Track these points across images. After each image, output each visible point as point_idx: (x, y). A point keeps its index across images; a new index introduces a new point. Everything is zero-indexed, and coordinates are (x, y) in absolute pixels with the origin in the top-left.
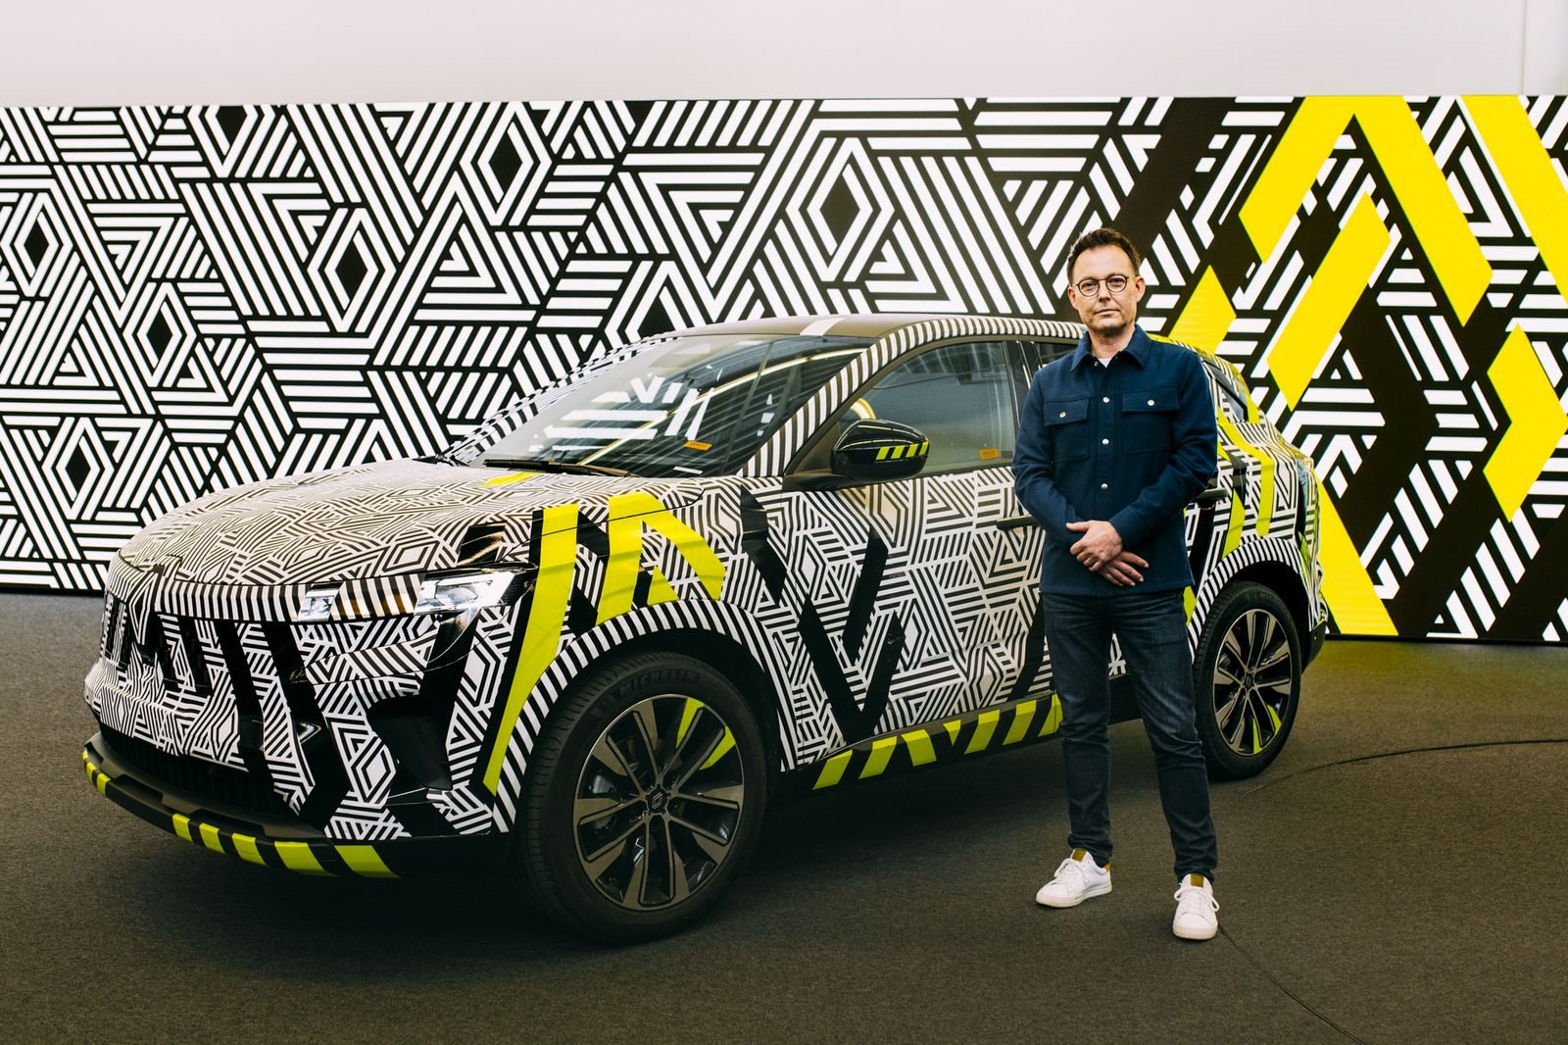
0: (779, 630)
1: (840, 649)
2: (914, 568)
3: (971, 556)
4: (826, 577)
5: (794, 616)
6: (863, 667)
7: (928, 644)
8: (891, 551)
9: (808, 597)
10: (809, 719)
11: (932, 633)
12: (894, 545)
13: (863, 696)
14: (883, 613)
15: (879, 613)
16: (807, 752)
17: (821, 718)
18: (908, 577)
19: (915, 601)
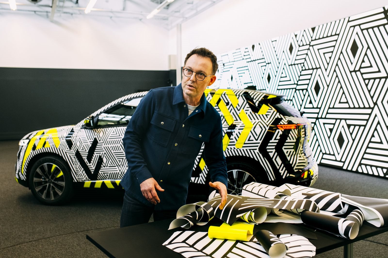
0: (71, 155)
1: (86, 160)
2: (105, 146)
3: (121, 145)
4: (82, 146)
5: (74, 152)
6: (92, 165)
7: (110, 163)
8: (99, 142)
9: (77, 149)
10: (79, 173)
11: (110, 160)
12: (100, 141)
13: (93, 171)
14: (97, 155)
15: (95, 154)
16: (80, 179)
17: (82, 173)
18: (103, 148)
19: (105, 153)
